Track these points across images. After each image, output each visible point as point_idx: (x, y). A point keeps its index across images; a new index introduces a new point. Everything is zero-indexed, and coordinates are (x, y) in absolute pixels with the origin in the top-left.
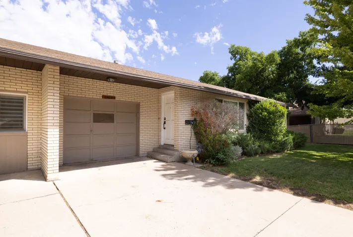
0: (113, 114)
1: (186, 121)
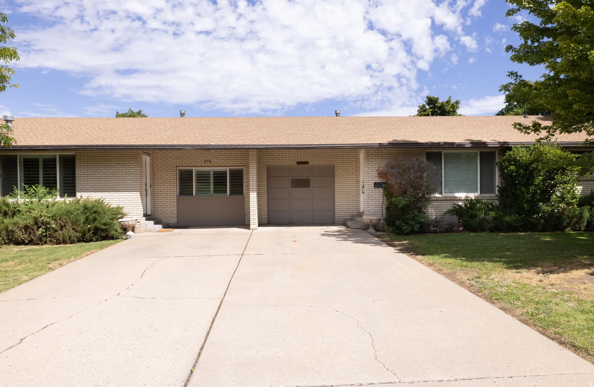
0: (309, 179)
1: (375, 183)
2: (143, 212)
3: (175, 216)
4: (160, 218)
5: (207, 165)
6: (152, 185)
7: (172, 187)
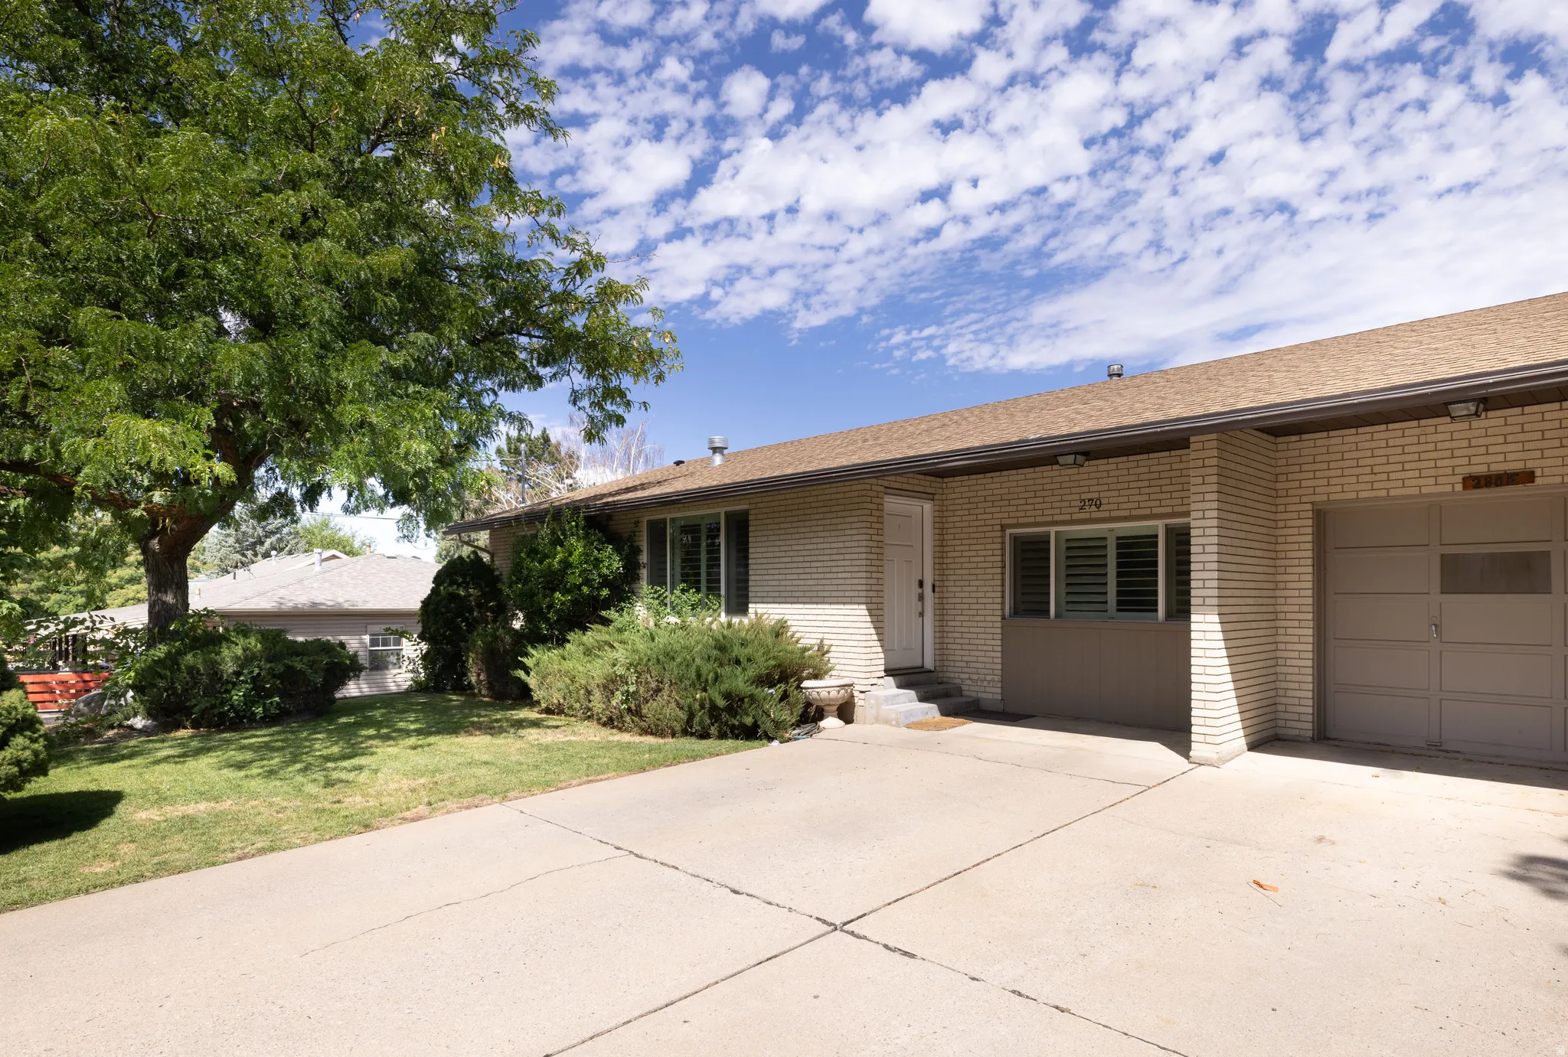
0: (1545, 552)
2: (882, 662)
3: (996, 678)
4: (960, 682)
5: (1087, 516)
6: (937, 584)
7: (990, 589)
